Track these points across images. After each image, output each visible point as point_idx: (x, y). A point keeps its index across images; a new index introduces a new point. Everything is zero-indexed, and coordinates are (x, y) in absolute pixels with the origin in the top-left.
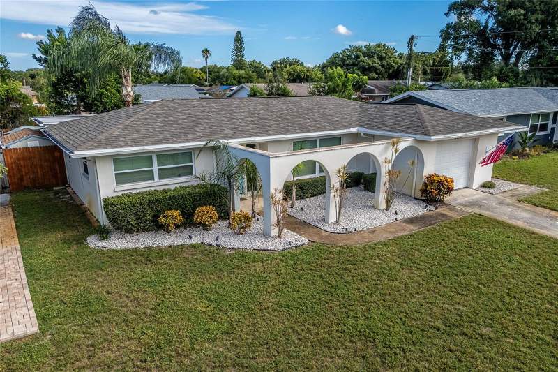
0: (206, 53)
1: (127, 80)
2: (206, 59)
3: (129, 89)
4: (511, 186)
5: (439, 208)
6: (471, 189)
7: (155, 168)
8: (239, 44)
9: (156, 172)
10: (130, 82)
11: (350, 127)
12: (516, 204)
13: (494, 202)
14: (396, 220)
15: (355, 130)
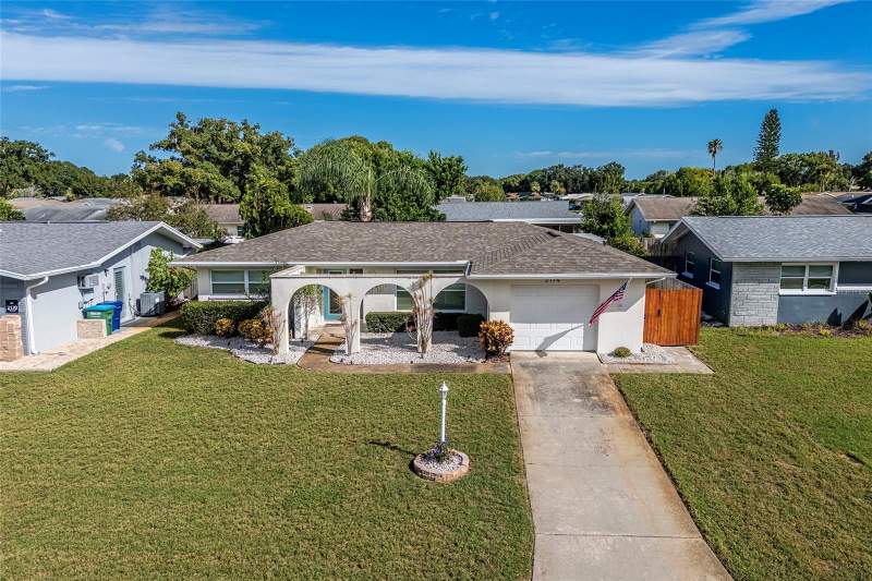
2: (713, 155)
3: (367, 209)
4: (665, 359)
5: (489, 362)
6: (594, 355)
7: (247, 282)
8: (772, 129)
9: (247, 286)
10: (369, 203)
11: (464, 259)
12: (597, 376)
13: (573, 369)
14: (409, 362)
15: (464, 263)
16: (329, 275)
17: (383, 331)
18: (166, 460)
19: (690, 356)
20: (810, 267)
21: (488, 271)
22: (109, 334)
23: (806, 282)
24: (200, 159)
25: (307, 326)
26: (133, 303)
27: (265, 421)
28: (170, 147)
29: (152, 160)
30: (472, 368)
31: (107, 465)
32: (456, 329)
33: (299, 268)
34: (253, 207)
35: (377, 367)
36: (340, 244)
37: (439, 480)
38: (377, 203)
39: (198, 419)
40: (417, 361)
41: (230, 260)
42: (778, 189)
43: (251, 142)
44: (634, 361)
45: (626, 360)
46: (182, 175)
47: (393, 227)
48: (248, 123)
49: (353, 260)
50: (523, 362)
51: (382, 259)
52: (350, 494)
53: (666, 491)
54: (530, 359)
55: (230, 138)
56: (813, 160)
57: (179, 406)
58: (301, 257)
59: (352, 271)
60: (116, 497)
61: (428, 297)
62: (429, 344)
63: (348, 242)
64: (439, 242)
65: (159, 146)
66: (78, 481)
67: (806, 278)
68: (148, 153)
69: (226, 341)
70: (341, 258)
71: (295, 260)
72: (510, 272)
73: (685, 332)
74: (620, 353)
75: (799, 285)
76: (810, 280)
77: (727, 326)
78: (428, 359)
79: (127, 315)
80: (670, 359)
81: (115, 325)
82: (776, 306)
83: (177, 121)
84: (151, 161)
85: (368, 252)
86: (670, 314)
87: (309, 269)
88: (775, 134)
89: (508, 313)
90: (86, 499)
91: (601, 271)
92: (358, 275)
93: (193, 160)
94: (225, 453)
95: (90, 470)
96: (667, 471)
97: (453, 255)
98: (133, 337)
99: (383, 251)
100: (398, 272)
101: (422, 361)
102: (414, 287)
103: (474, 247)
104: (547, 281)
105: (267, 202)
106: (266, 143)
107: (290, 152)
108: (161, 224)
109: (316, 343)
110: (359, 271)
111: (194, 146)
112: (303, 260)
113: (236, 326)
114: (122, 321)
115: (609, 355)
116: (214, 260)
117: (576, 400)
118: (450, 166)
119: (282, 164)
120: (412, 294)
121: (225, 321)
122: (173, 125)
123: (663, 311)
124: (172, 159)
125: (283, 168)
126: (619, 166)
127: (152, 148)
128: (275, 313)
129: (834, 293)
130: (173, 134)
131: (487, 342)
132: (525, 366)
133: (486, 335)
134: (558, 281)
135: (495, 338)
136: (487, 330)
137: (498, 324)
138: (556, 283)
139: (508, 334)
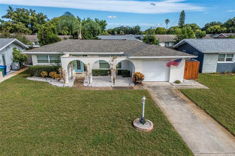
0: (167, 21)
1: (79, 33)
2: (167, 24)
3: (80, 36)
4: (192, 84)
5: (137, 86)
6: (168, 83)
7: (49, 59)
8: (183, 16)
9: (49, 61)
10: (81, 34)
11: (121, 52)
12: (174, 90)
13: (164, 88)
14: (111, 86)
15: (122, 53)
16: (76, 57)
18: (41, 125)
19: (197, 83)
20: (227, 54)
21: (136, 56)
22: (4, 76)
23: (225, 59)
25: (72, 74)
26: (9, 66)
27: (71, 108)
28: (8, 17)
30: (132, 88)
31: (19, 127)
32: (121, 75)
33: (67, 54)
34: (42, 35)
35: (101, 88)
36: (79, 47)
37: (145, 131)
38: (83, 34)
39: (47, 108)
40: (113, 86)
41: (43, 52)
42: (199, 32)
43: (34, 16)
44: (182, 85)
45: (179, 84)
46: (13, 26)
48: (32, 10)
50: (148, 85)
51: (94, 52)
52: (116, 138)
53: (228, 134)
55: (27, 15)
56: (193, 25)
57: (38, 103)
58: (67, 51)
59: (83, 56)
60: (27, 142)
61: (115, 64)
62: (115, 80)
66: (10, 135)
67: (225, 58)
69: (46, 79)
71: (65, 52)
72: (143, 56)
73: (194, 75)
74: (177, 82)
75: (223, 60)
76: (226, 59)
77: (201, 73)
78: (116, 85)
79: (8, 70)
80: (193, 84)
81: (5, 73)
82: (216, 66)
83: (9, 9)
84: (3, 22)
85: (89, 49)
86: (189, 69)
87: (70, 55)
88: (184, 18)
89: (141, 69)
90: (15, 143)
91: (173, 56)
92: (86, 57)
93: (16, 21)
94: (62, 121)
95: (13, 130)
96: (222, 125)
98: (12, 77)
100: (99, 56)
101: (114, 86)
103: (123, 48)
104: (154, 59)
105: (46, 34)
106: (38, 16)
107: (46, 20)
108: (15, 39)
110: (86, 56)
111: (15, 17)
112: (68, 52)
113: (48, 74)
114: (7, 72)
115: (174, 83)
116: (37, 52)
117: (173, 99)
120: (110, 64)
121: (44, 72)
123: (187, 69)
124: (9, 21)
126: (139, 27)
127: (3, 17)
128: (63, 70)
129: (234, 63)
130: (8, 13)
131: (136, 79)
132: (149, 87)
133: (135, 77)
134: (158, 59)
135: (139, 78)
136: (136, 75)
137: (139, 73)
138: (157, 60)
139: (143, 77)
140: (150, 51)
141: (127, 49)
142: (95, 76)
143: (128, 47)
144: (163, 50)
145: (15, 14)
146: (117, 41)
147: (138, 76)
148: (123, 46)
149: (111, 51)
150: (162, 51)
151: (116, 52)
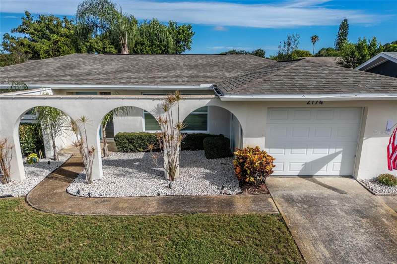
0: (314, 39)
1: (124, 47)
2: (314, 44)
3: (125, 53)
5: (246, 193)
8: (344, 30)
11: (207, 83)
14: (158, 194)
15: (208, 86)
17: (132, 150)
24: (39, 37)
28: (23, 31)
29: (13, 38)
40: (165, 192)
46: (29, 46)
47: (140, 58)
48: (67, 18)
49: (100, 84)
50: (286, 192)
51: (128, 82)
54: (292, 188)
55: (57, 26)
61: (175, 123)
62: (178, 172)
63: (98, 69)
64: (181, 69)
65: (16, 30)
68: (11, 34)
70: (88, 81)
78: (177, 190)
83: (26, 17)
85: (115, 77)
88: (346, 32)
89: (264, 139)
93: (36, 38)
97: (196, 80)
99: (129, 76)
102: (158, 110)
103: (214, 73)
104: (308, 103)
109: (65, 164)
111: (35, 30)
115: (373, 181)
118: (183, 31)
119: (88, 42)
120: (157, 118)
122: (23, 18)
124: (25, 37)
125: (89, 44)
126: (263, 51)
127: (13, 31)
130: (24, 24)
131: (244, 172)
132: (290, 200)
133: (242, 165)
134: (321, 102)
135: (255, 169)
136: (245, 158)
137: (256, 151)
138: (319, 105)
139: (268, 163)
140: (297, 78)
141: (224, 75)
142: (127, 152)
143: (230, 72)
144: (338, 74)
145: (36, 25)
146: (201, 59)
147: (252, 163)
148: (216, 68)
149: (176, 81)
150: (335, 77)
151: (191, 84)
